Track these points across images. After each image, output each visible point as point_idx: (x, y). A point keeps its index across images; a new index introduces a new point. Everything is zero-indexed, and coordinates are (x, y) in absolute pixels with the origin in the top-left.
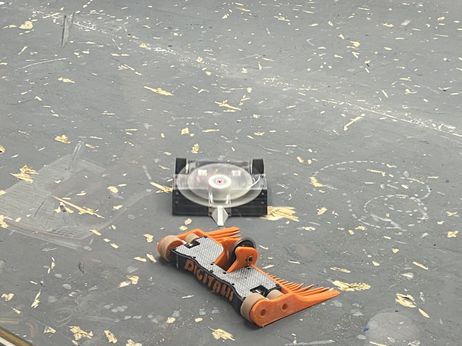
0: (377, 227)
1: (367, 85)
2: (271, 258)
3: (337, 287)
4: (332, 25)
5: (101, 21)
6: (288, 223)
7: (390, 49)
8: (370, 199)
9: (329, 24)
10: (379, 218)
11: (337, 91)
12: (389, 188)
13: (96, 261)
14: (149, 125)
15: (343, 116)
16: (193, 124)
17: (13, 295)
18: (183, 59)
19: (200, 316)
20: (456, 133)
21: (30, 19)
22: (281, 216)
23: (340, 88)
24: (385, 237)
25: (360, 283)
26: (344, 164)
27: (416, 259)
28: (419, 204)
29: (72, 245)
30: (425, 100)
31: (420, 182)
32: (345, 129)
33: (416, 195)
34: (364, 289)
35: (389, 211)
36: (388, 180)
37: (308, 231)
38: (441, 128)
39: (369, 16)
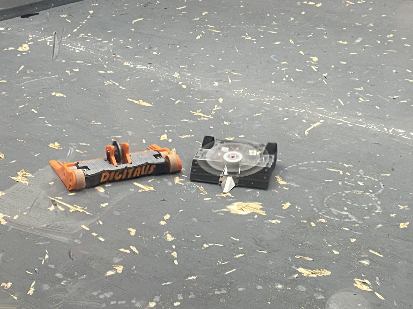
0: (336, 219)
1: (324, 95)
2: (241, 248)
3: (301, 273)
4: (293, 43)
5: (89, 43)
6: (256, 216)
8: (330, 195)
9: (291, 42)
10: (338, 211)
11: (298, 100)
12: (347, 184)
13: (85, 252)
14: (132, 132)
15: (304, 122)
16: (171, 131)
17: (11, 283)
18: (162, 74)
19: (178, 301)
20: (406, 136)
21: (26, 42)
22: (250, 210)
23: (301, 98)
24: (344, 228)
25: (321, 270)
26: (305, 164)
27: (372, 247)
28: (373, 199)
29: (64, 239)
30: (377, 107)
31: (374, 180)
32: (306, 133)
33: (371, 191)
34: (325, 275)
36: (345, 177)
37: (274, 223)
38: (392, 132)
39: (326, 35)
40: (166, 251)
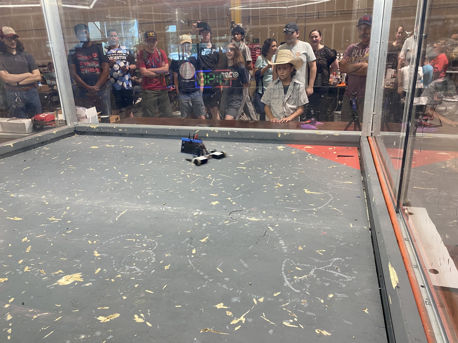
0: (128, 273)
1: (130, 194)
2: (61, 312)
3: (100, 321)
4: (116, 168)
6: (77, 283)
7: (143, 175)
8: (126, 257)
9: (114, 168)
10: (129, 267)
11: (115, 200)
12: (137, 247)
15: (116, 213)
16: (31, 234)
18: (34, 198)
20: (172, 210)
22: (73, 280)
23: (116, 198)
24: (132, 278)
25: (113, 315)
26: (114, 239)
27: (147, 288)
28: (151, 253)
30: (157, 197)
31: (152, 241)
32: (117, 219)
33: (150, 249)
34: (116, 317)
35: (135, 262)
36: (136, 243)
37: (88, 286)
38: (165, 209)
39: (134, 162)
40: (4, 330)
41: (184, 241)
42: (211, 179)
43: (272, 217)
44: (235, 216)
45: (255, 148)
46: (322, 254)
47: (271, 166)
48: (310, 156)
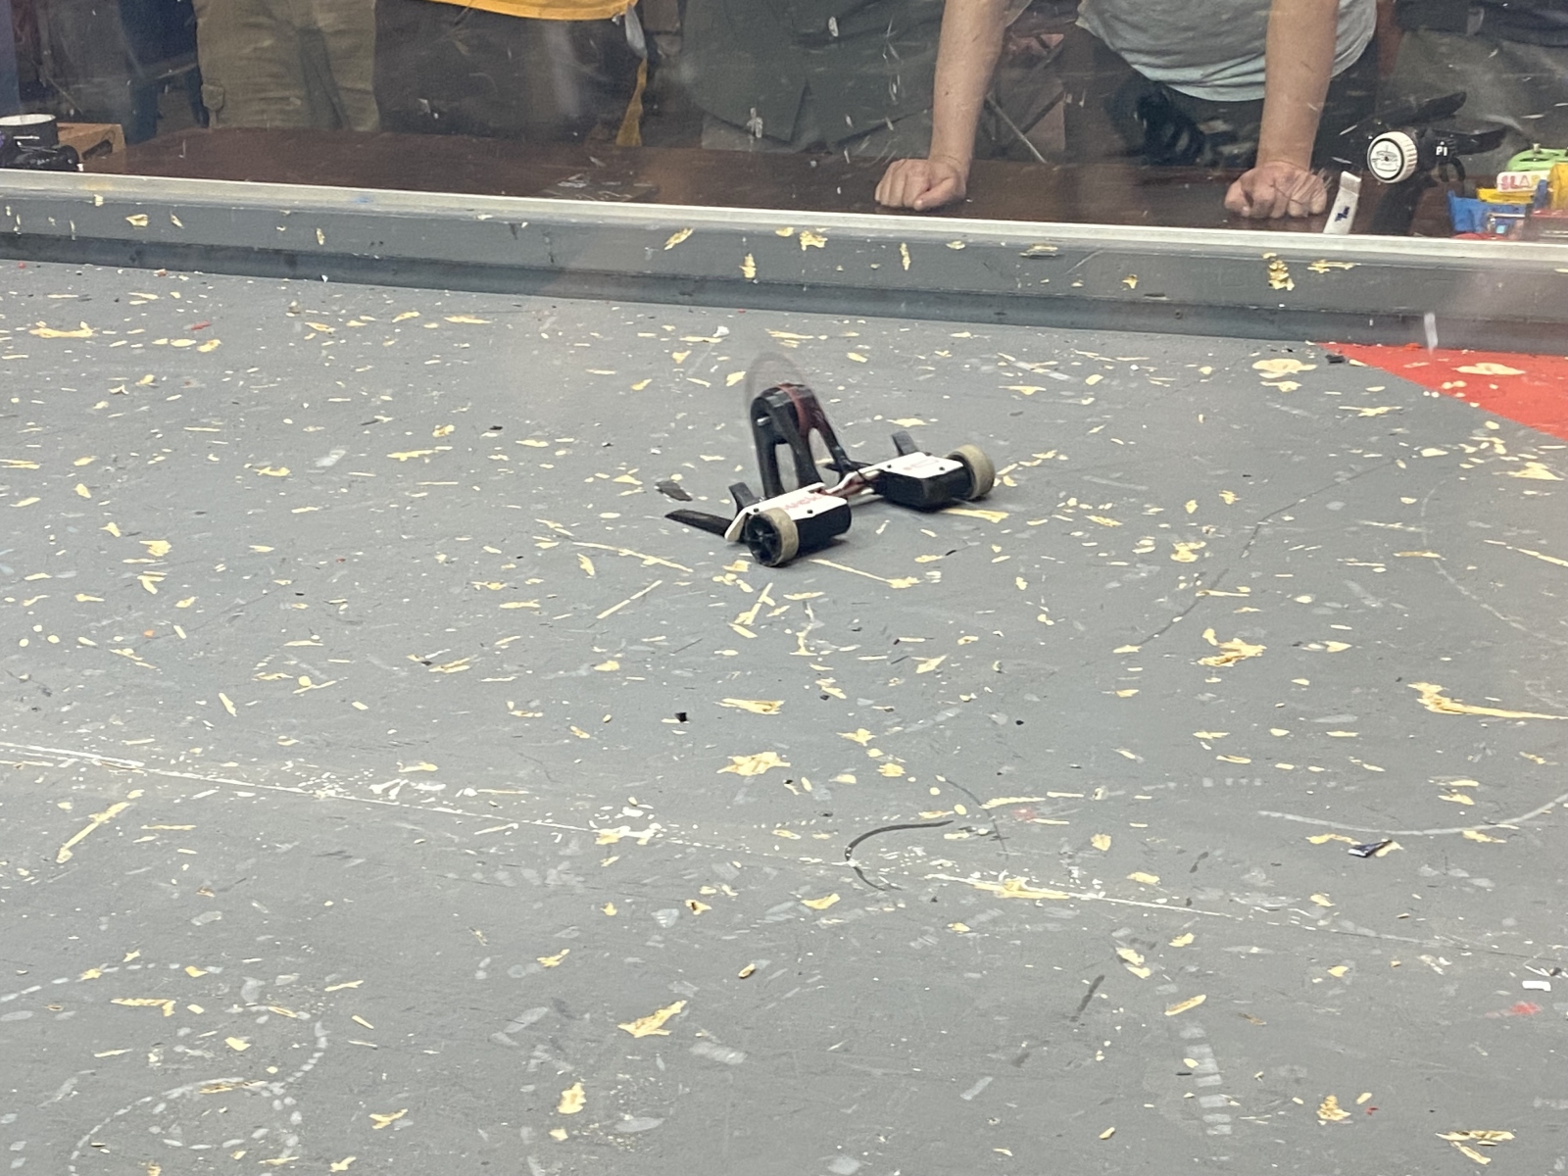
4: (88, 495)
7: (272, 549)
8: (102, 1120)
9: (80, 493)
11: (61, 720)
12: (180, 1058)
15: (64, 810)
20: (446, 806)
23: (76, 708)
26: (32, 993)
28: (277, 1103)
30: (357, 705)
31: (294, 1016)
32: (64, 855)
33: (273, 1070)
35: (164, 1156)
36: (180, 1027)
38: (397, 795)
39: (217, 452)
41: (514, 1028)
42: (747, 588)
43: (1153, 880)
44: (889, 864)
45: (1091, 367)
46: (1484, 1161)
47: (1191, 506)
48: (1494, 433)
